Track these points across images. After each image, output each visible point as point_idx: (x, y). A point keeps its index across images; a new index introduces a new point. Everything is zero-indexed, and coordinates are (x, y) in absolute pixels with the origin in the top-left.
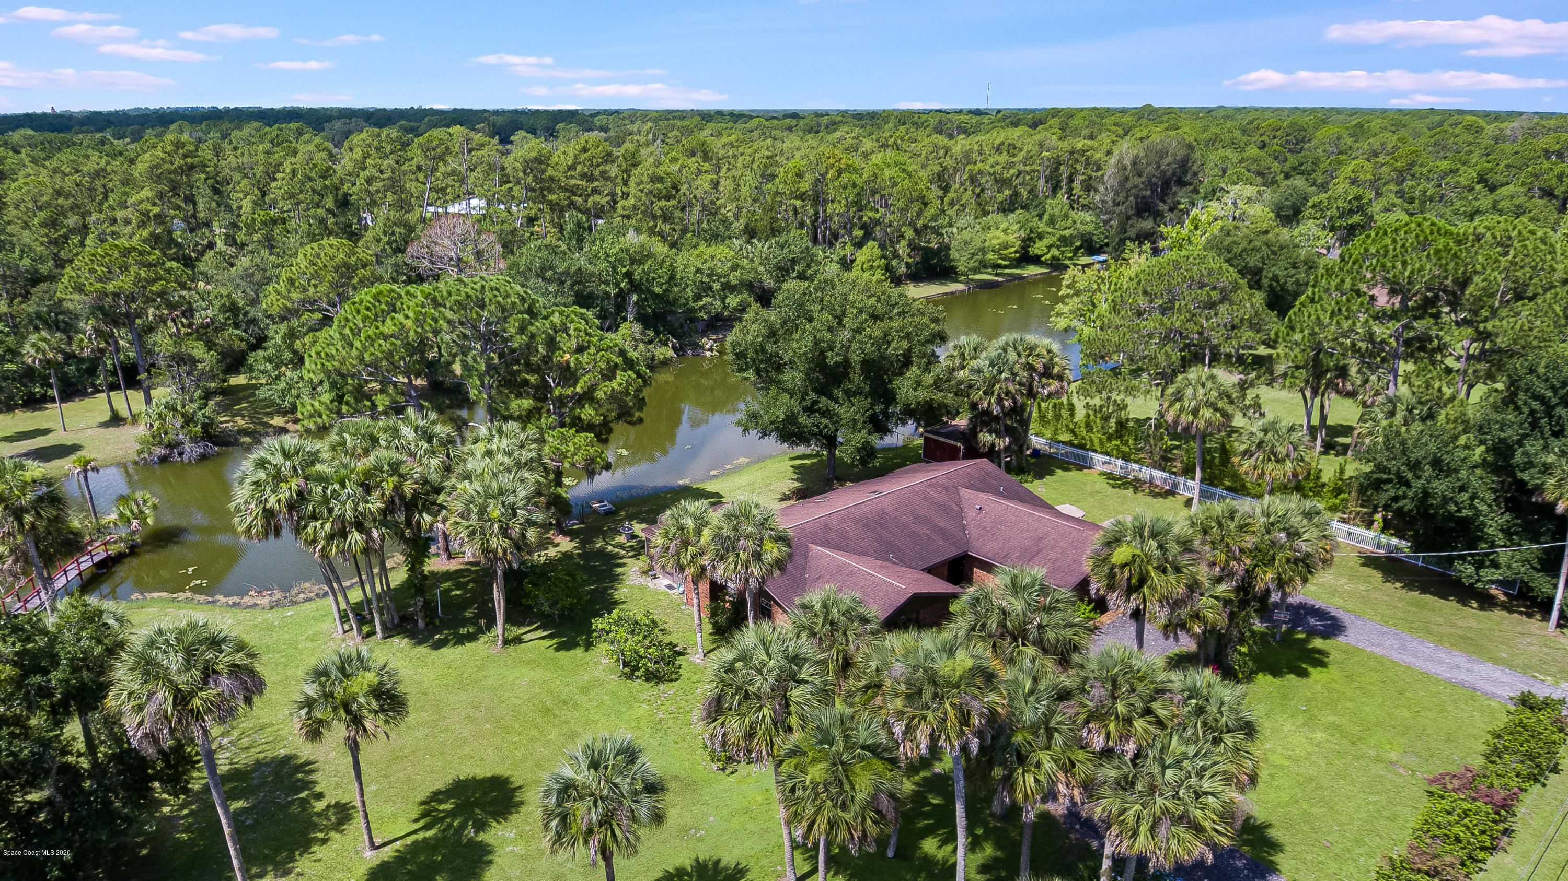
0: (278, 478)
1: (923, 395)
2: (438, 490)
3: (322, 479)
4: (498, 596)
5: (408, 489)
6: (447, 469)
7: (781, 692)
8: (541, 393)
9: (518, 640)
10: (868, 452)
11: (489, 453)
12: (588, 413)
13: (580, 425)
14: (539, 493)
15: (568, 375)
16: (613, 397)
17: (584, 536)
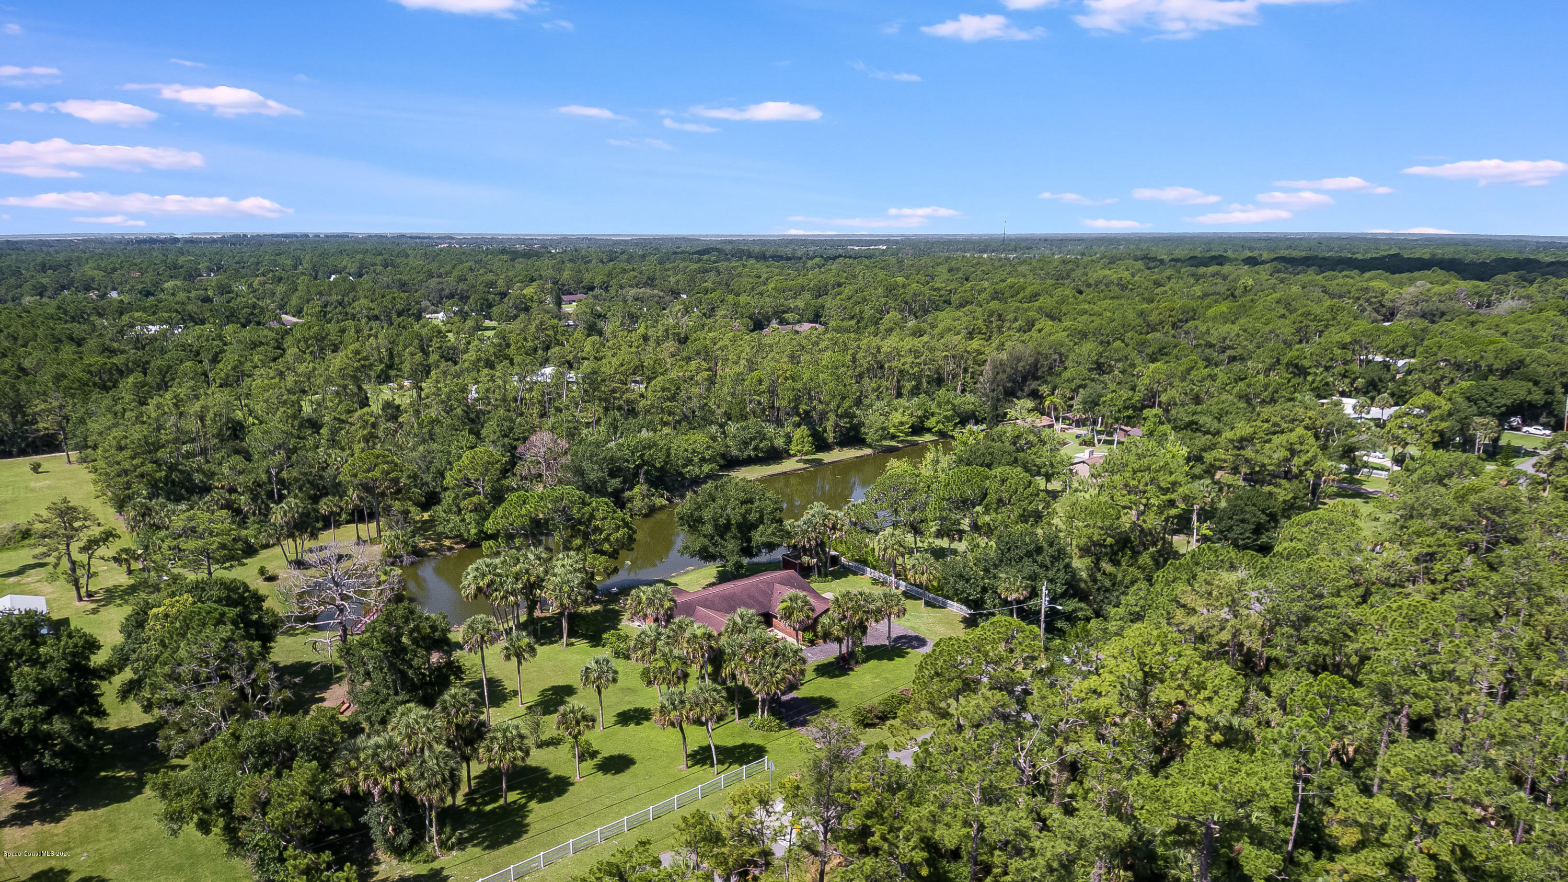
0: (484, 575)
1: (764, 539)
2: (543, 580)
3: (499, 575)
4: (565, 624)
5: (532, 579)
6: (546, 572)
7: (654, 643)
8: (586, 536)
9: (572, 644)
10: (739, 566)
11: (563, 566)
12: (606, 547)
13: (603, 553)
14: (582, 582)
15: (598, 530)
16: (617, 540)
17: (605, 604)
